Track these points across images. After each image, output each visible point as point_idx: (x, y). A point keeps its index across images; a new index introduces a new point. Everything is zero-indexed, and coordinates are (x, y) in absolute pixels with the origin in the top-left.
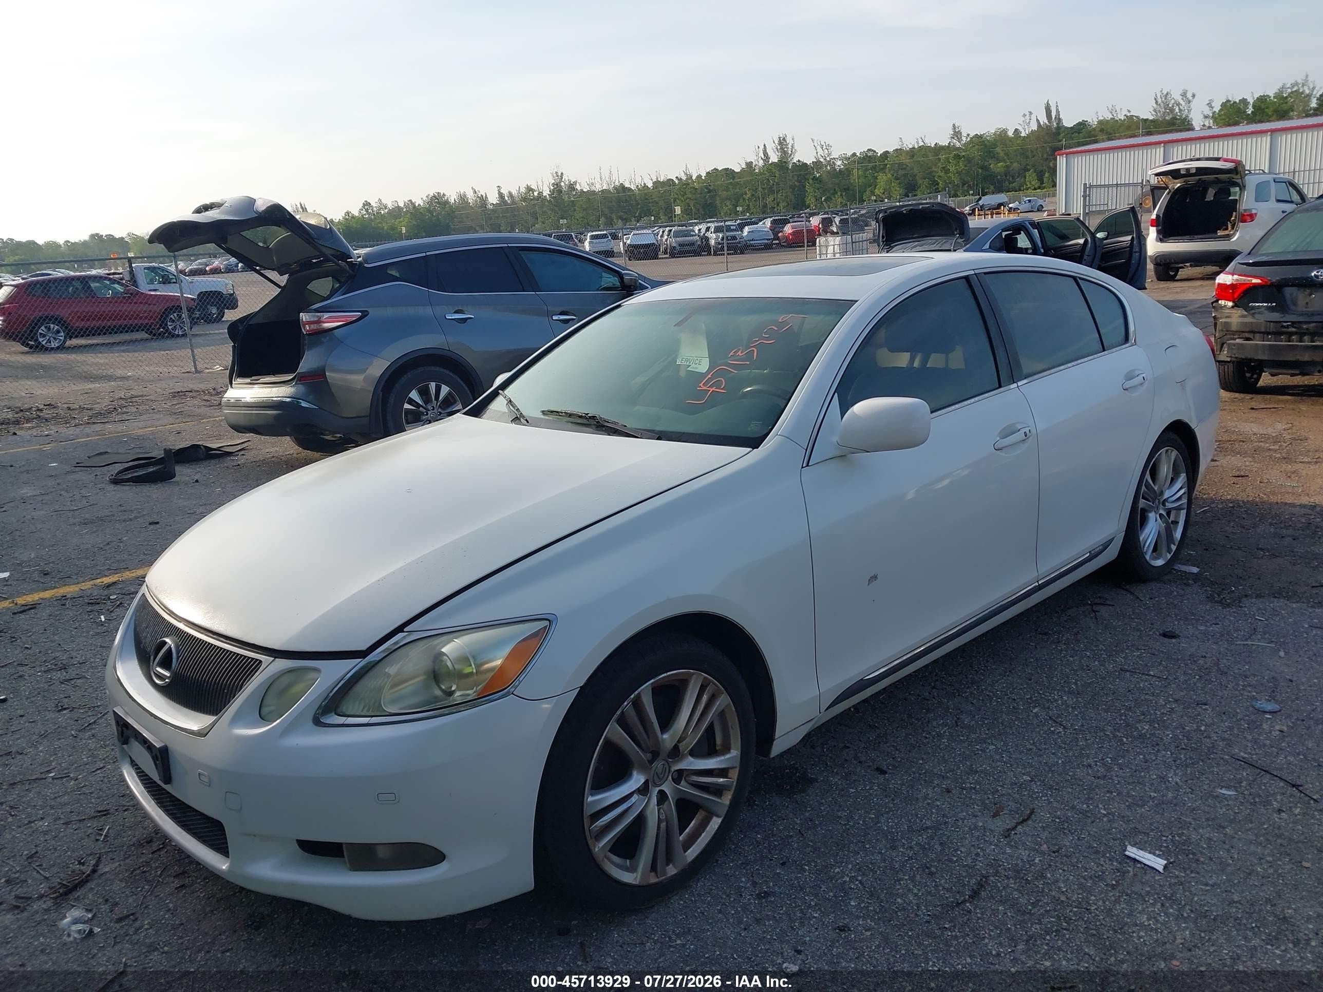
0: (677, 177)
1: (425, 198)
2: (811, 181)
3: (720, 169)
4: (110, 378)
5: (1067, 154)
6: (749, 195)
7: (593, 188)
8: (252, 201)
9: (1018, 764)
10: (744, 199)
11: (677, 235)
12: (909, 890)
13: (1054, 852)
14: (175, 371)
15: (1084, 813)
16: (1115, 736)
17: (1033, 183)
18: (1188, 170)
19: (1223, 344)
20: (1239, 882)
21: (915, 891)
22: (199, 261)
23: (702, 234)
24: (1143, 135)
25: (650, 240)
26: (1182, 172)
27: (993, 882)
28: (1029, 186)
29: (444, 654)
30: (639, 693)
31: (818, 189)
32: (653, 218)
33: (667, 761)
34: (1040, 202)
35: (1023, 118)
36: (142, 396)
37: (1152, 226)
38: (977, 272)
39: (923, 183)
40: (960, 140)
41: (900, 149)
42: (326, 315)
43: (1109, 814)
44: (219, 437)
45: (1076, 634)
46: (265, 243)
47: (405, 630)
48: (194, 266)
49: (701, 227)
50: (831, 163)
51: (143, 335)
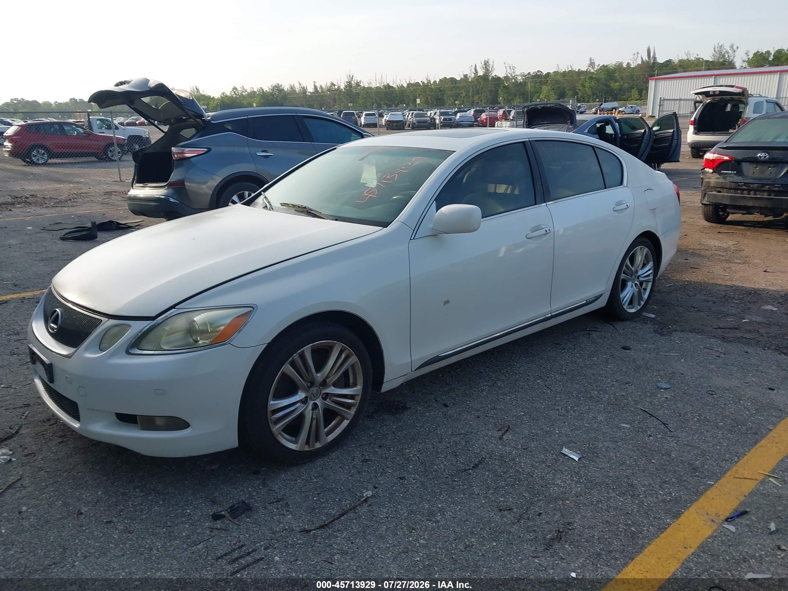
0: (422, 82)
1: (270, 87)
2: (502, 88)
3: (448, 78)
4: (70, 182)
5: (656, 79)
6: (464, 94)
7: (371, 86)
8: (147, 81)
9: (520, 406)
10: (461, 97)
11: (416, 116)
12: (442, 462)
13: (524, 449)
14: (109, 180)
15: (547, 432)
16: (577, 396)
17: (636, 96)
18: (714, 92)
19: (705, 194)
20: (616, 468)
21: (445, 463)
22: (133, 117)
23: (432, 116)
24: (705, 70)
25: (401, 118)
26: (711, 93)
27: (487, 461)
28: (633, 98)
29: (195, 321)
30: (303, 351)
31: (506, 93)
32: (405, 105)
33: (319, 388)
34: (638, 108)
35: (633, 56)
36: (87, 193)
37: (691, 125)
38: (530, 139)
39: (569, 93)
40: (593, 68)
41: (557, 72)
42: (187, 149)
43: (560, 433)
44: (127, 218)
45: (575, 345)
46: (156, 106)
47: (176, 307)
48: (129, 120)
49: (432, 112)
50: (515, 78)
51: (94, 159)
